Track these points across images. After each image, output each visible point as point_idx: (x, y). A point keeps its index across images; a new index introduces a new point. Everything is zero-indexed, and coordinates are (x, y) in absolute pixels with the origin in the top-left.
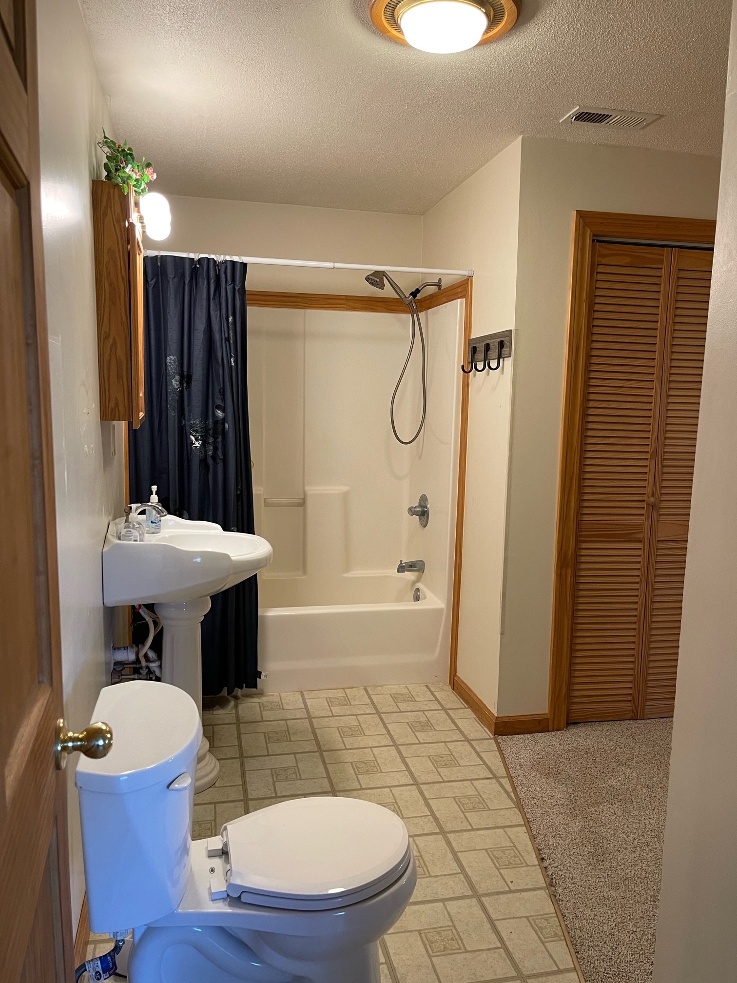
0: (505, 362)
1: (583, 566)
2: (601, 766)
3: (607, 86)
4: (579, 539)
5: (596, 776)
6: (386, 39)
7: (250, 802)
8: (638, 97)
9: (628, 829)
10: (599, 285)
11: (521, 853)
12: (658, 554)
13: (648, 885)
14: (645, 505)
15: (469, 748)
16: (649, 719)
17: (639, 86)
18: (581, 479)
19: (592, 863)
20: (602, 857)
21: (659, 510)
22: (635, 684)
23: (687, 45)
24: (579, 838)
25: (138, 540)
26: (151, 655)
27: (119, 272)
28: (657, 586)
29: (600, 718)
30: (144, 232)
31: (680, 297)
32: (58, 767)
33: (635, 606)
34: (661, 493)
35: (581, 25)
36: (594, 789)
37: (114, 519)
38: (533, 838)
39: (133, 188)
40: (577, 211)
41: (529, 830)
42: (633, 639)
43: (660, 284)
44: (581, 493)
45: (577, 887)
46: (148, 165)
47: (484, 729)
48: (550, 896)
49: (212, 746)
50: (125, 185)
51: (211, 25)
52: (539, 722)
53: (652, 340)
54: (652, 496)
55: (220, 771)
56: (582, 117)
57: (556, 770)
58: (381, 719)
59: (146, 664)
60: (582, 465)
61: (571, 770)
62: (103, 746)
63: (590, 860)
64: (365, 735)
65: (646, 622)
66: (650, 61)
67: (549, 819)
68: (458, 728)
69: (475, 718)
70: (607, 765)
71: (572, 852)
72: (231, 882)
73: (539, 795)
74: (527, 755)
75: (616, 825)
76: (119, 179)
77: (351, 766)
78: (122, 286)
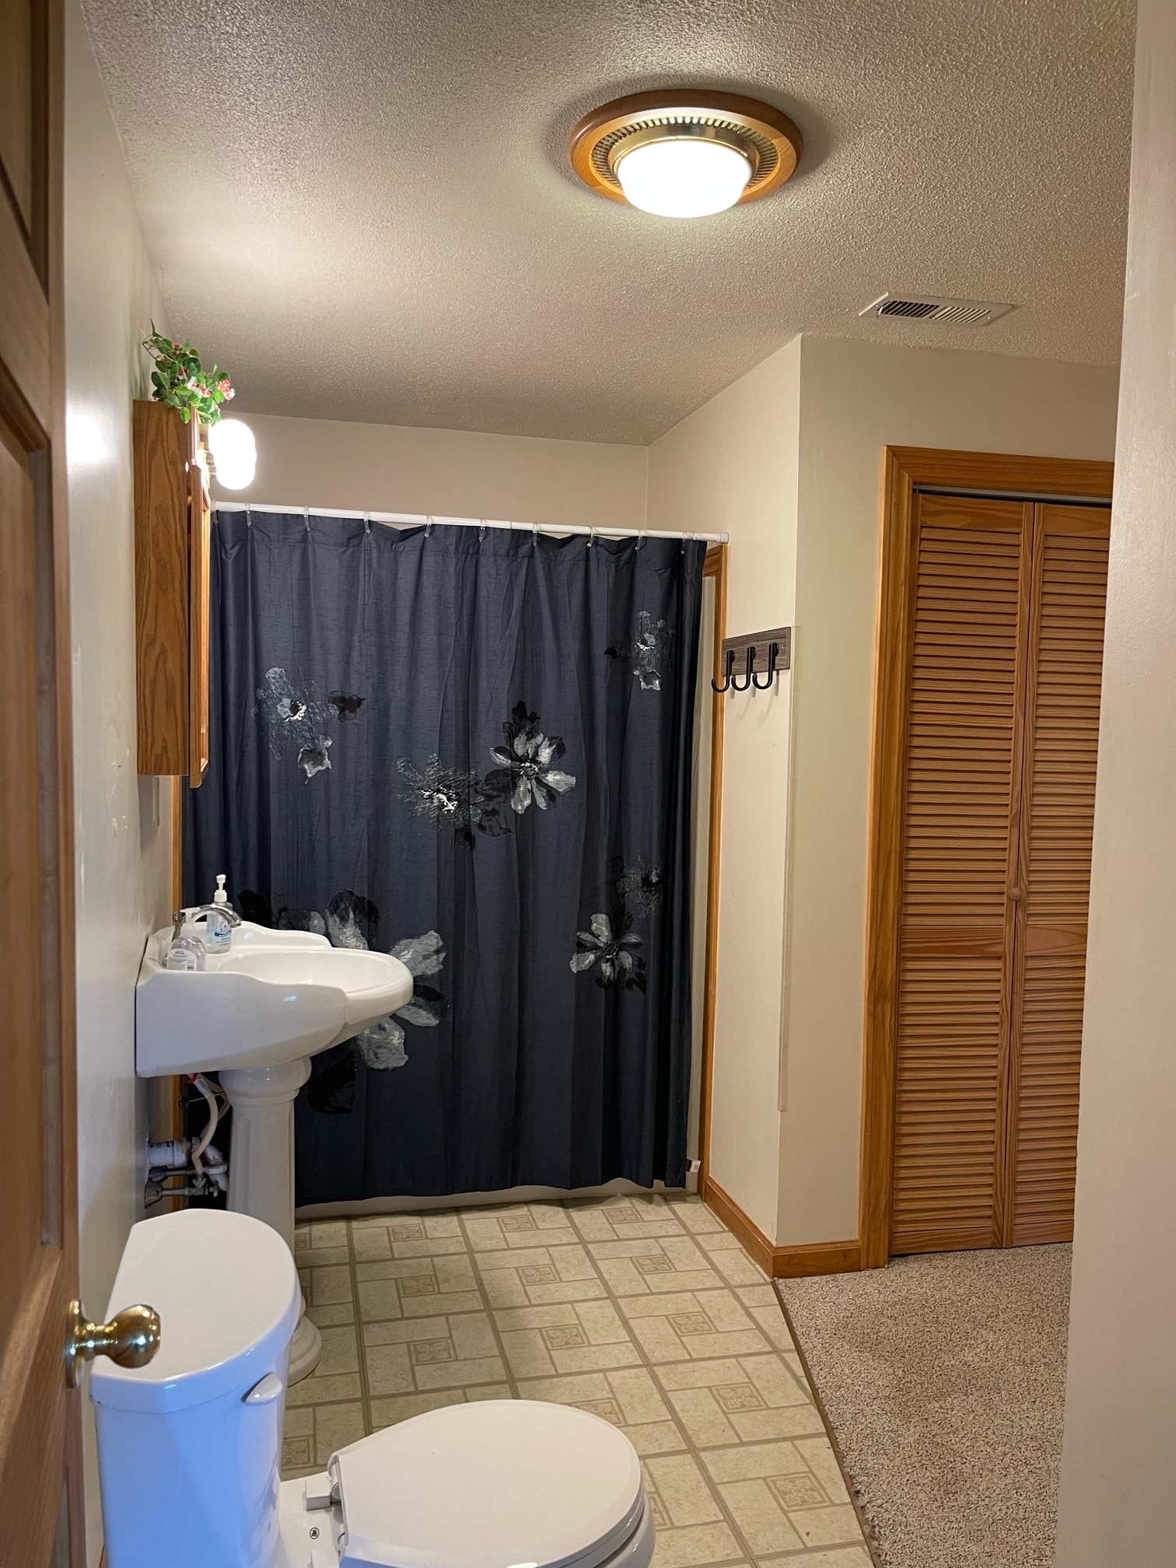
0: (780, 676)
1: (910, 998)
2: (948, 1329)
3: (932, 263)
4: (902, 954)
5: (939, 1347)
6: (594, 194)
7: (372, 1403)
8: (979, 280)
9: (994, 1437)
10: (924, 558)
11: (822, 1482)
12: (1027, 977)
13: (1028, 1532)
14: (1004, 899)
15: (732, 1300)
16: (1020, 1247)
17: (981, 264)
18: (903, 860)
19: (938, 1497)
20: (954, 1487)
21: (1028, 908)
22: (996, 1189)
23: (1055, 204)
24: (916, 1454)
25: (195, 967)
26: (213, 1154)
27: (174, 542)
28: (1027, 1029)
29: (942, 1246)
30: (213, 477)
31: (1049, 577)
32: (70, 1383)
33: (993, 1062)
34: (1029, 881)
35: (893, 175)
36: (938, 1369)
37: (156, 929)
38: (840, 1458)
39: (198, 412)
40: (888, 446)
41: (834, 1444)
42: (991, 1116)
43: (1018, 557)
44: (903, 882)
45: (914, 1539)
46: (222, 377)
47: (755, 1268)
48: (871, 1557)
49: (309, 1305)
50: (185, 409)
51: (324, 169)
52: (845, 1254)
53: (1007, 643)
54: (1016, 886)
55: (323, 1348)
56: (891, 308)
57: (875, 1336)
58: (588, 1253)
59: (204, 1169)
60: (905, 838)
61: (899, 1336)
62: (145, 1346)
63: (935, 1492)
64: (561, 1281)
65: (1012, 1089)
66: (998, 228)
67: (866, 1423)
68: (714, 1267)
69: (740, 1249)
70: (956, 1327)
71: (905, 1480)
72: (347, 1555)
73: (849, 1381)
74: (827, 1312)
75: (974, 1431)
76: (177, 400)
77: (539, 1335)
78: (177, 564)
